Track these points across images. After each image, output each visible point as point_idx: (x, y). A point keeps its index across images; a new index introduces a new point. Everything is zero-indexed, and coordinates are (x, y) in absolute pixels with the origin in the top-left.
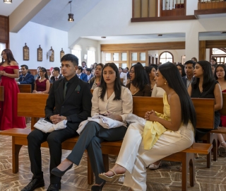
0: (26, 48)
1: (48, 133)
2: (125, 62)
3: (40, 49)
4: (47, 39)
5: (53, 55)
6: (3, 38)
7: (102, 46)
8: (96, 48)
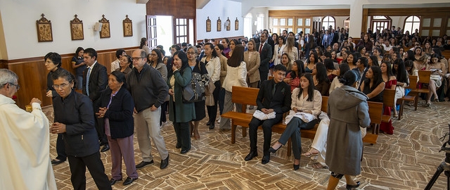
0: (208, 21)
1: (263, 121)
2: (291, 27)
3: (219, 21)
4: (224, 11)
5: (229, 24)
6: (192, 14)
7: (270, 12)
8: (264, 14)
